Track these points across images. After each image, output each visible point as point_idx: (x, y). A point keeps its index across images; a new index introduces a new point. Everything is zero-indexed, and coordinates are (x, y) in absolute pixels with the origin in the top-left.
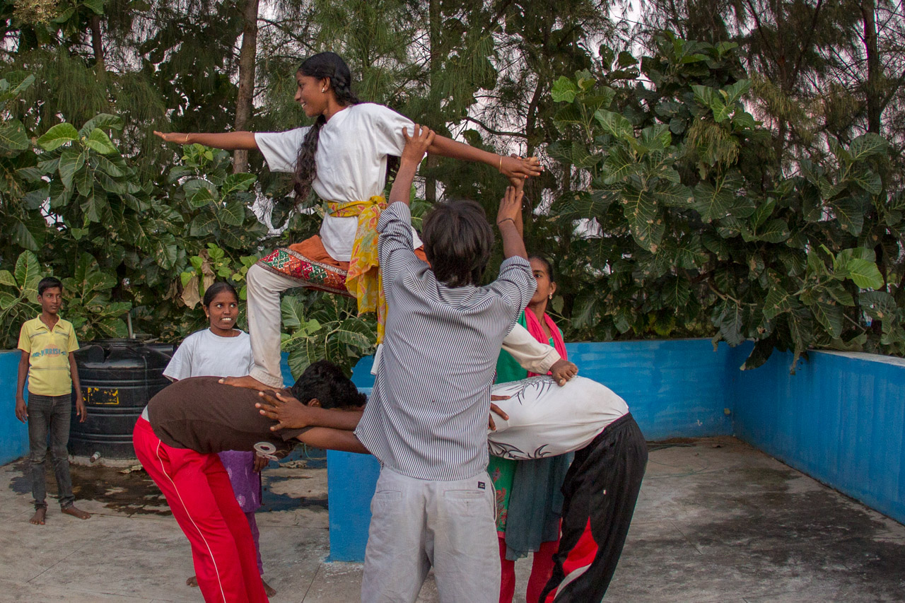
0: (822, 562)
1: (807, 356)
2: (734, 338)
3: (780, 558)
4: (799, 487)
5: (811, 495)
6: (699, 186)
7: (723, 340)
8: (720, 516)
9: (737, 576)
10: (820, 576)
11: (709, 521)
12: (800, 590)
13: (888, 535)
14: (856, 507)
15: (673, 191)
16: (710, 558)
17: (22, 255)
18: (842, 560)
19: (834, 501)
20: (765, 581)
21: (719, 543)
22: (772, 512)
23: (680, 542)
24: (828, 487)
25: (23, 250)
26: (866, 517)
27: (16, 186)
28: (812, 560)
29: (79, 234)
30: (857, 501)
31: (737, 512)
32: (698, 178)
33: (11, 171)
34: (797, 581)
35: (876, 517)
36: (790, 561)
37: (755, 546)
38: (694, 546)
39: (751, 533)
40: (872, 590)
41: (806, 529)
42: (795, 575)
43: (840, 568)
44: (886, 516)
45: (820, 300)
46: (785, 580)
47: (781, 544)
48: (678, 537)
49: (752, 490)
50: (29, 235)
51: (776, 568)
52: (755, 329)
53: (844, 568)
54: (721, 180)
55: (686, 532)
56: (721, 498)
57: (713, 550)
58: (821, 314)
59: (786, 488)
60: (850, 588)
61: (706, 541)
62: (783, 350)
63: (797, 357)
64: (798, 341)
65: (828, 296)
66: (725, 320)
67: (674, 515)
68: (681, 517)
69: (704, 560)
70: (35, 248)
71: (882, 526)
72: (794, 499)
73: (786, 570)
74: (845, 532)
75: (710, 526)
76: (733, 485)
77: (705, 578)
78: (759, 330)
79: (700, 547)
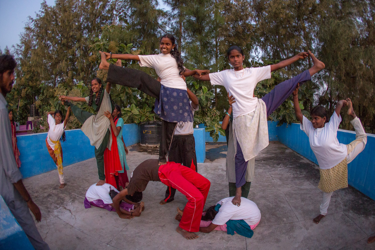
0: (287, 165)
1: (290, 123)
2: (275, 120)
3: (278, 164)
4: (288, 151)
5: (290, 153)
6: (267, 89)
7: (273, 120)
8: (269, 156)
9: (268, 167)
10: (286, 168)
11: (267, 157)
12: (280, 170)
13: (303, 161)
14: (299, 155)
15: (261, 89)
16: (264, 164)
17: (132, 104)
18: (292, 165)
19: (294, 154)
20: (274, 168)
21: (267, 161)
22: (281, 156)
23: (259, 160)
24: (294, 151)
25: (132, 103)
26: (300, 157)
27: (131, 91)
28: (285, 165)
29: (144, 100)
30: (299, 154)
31: (273, 155)
32: (267, 87)
33: (130, 88)
34: (281, 168)
35: (302, 157)
36: (281, 165)
37: (274, 162)
38: (261, 161)
39: (274, 159)
40: (296, 171)
41: (286, 159)
42: (280, 167)
43: (290, 166)
44: (304, 157)
45: (292, 112)
46: (278, 168)
47: (280, 161)
48: (259, 159)
49: (278, 151)
50: (134, 100)
51: (277, 166)
52: (278, 118)
53: (291, 166)
54: (272, 87)
55: (261, 159)
56: (271, 153)
57: (265, 162)
58: (292, 115)
59: (285, 151)
60: (291, 170)
61: (264, 160)
62: (285, 123)
63: (288, 124)
64: (288, 121)
65: (293, 111)
66: (274, 116)
67: (260, 155)
68: (261, 156)
69: (262, 164)
70: (135, 103)
71: (303, 159)
72: (286, 153)
73: (279, 166)
74: (294, 160)
75: (266, 158)
76: (274, 150)
77: (261, 167)
78: (280, 118)
79: (263, 161)
